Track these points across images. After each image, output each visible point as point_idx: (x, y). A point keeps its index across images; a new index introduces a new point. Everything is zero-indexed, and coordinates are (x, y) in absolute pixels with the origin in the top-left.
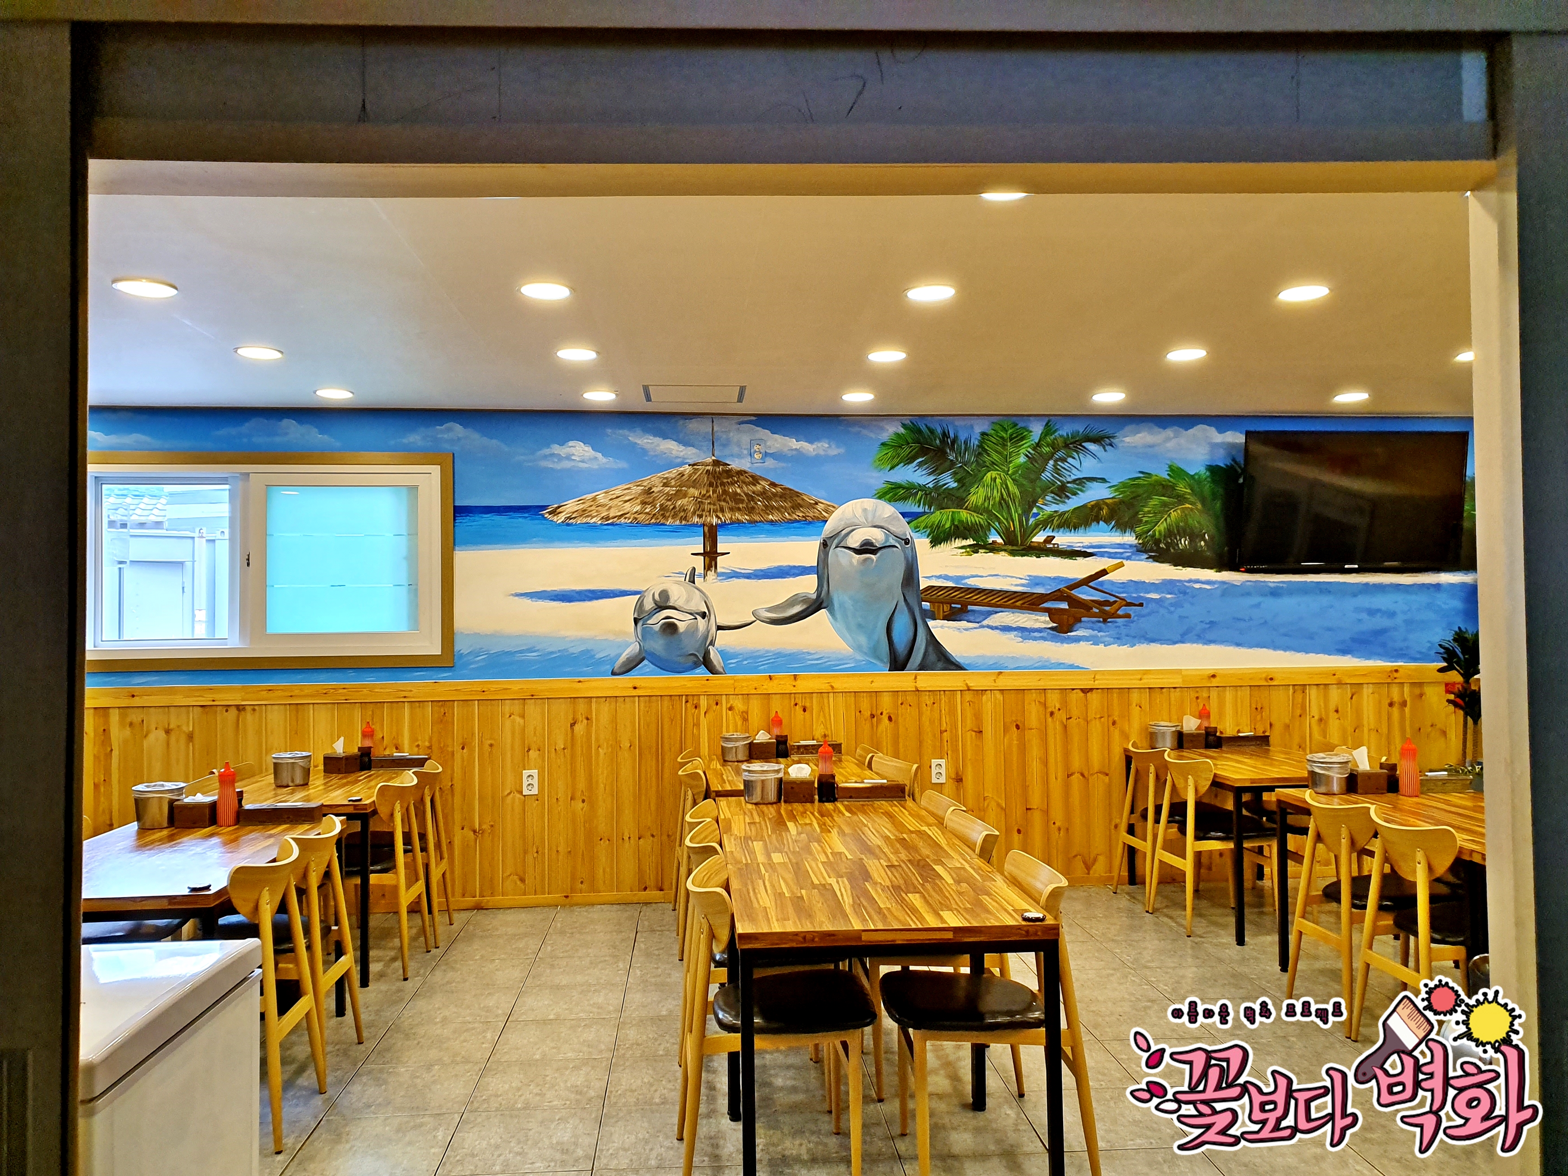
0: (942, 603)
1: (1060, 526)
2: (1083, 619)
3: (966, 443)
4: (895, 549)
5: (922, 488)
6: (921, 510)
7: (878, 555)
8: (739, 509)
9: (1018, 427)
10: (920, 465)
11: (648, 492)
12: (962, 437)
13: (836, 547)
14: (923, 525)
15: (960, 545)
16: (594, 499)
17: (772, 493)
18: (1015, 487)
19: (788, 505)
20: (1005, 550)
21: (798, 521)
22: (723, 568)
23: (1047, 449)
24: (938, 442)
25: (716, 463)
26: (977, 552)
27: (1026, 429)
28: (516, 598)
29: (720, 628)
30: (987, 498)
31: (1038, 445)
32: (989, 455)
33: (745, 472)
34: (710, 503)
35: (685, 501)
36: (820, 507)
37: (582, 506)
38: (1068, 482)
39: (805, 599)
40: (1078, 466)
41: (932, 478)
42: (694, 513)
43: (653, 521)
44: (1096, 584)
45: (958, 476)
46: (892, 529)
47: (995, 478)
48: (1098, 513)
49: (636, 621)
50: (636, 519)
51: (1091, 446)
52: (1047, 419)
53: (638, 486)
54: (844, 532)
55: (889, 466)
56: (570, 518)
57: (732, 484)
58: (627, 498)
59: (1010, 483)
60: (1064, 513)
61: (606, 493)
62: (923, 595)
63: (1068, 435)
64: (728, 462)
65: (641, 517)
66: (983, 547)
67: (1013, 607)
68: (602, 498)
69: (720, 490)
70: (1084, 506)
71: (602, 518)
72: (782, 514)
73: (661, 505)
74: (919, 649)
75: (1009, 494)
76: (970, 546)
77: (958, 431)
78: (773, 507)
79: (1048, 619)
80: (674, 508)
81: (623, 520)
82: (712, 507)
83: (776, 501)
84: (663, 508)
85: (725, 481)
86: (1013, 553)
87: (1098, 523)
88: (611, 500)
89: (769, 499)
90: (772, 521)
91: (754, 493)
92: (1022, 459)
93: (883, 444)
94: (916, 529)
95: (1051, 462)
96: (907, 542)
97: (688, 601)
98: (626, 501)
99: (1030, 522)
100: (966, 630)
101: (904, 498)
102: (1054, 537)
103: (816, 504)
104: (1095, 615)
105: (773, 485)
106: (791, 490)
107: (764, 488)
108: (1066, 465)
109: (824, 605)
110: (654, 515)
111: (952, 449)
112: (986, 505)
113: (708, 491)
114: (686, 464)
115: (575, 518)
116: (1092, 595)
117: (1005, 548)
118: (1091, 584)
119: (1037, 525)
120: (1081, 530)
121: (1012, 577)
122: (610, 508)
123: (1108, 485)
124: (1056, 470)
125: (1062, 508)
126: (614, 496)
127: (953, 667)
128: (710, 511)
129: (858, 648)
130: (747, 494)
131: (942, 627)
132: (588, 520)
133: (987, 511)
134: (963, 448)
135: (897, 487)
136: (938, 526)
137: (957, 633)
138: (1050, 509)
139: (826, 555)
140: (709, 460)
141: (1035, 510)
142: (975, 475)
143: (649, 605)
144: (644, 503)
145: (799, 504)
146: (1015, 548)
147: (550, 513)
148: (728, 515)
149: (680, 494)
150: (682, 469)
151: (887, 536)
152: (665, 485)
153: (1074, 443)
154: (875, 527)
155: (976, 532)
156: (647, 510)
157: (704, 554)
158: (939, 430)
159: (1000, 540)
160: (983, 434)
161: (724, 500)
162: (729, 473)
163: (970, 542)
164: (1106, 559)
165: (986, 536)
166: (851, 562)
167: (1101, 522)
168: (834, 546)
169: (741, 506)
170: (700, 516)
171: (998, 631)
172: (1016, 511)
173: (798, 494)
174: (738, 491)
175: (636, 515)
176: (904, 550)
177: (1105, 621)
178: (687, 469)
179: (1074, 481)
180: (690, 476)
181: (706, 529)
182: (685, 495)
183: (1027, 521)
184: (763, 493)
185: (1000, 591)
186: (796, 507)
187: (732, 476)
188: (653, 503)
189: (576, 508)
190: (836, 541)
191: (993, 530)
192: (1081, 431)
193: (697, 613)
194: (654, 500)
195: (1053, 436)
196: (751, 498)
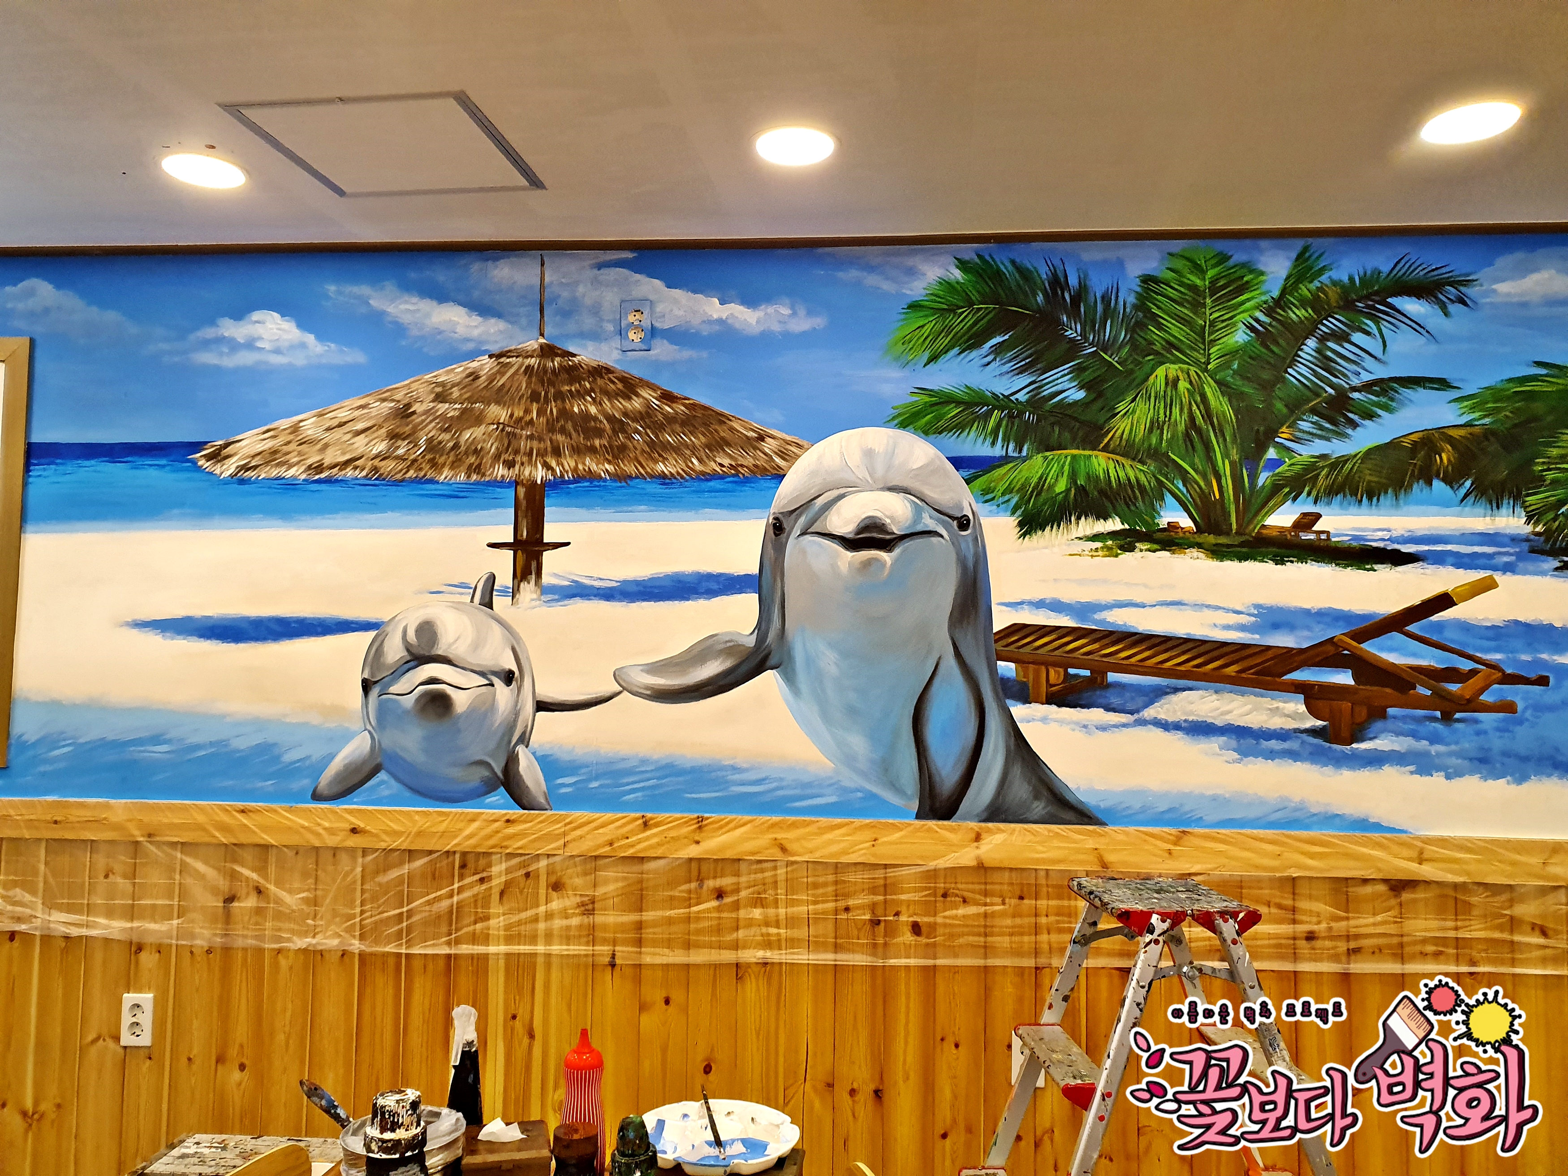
0: (1047, 664)
1: (1332, 492)
2: (1391, 711)
3: (1106, 299)
4: (935, 540)
5: (1001, 402)
6: (998, 451)
7: (897, 551)
8: (592, 450)
9: (1231, 262)
10: (998, 350)
11: (404, 413)
12: (1098, 286)
13: (804, 533)
14: (1001, 488)
15: (1089, 532)
16: (295, 429)
17: (666, 416)
18: (1224, 401)
19: (698, 440)
20: (1199, 546)
21: (721, 477)
22: (556, 575)
23: (1301, 313)
24: (1040, 298)
25: (548, 351)
26: (1131, 548)
27: (1248, 267)
28: (135, 632)
29: (542, 706)
30: (1155, 426)
31: (1280, 302)
32: (1160, 327)
33: (609, 370)
34: (531, 437)
35: (478, 432)
36: (769, 446)
37: (269, 444)
38: (1354, 389)
39: (731, 648)
40: (1378, 352)
41: (1024, 380)
42: (497, 457)
43: (411, 473)
44: (1422, 629)
45: (1088, 375)
46: (931, 494)
47: (1176, 380)
48: (1429, 462)
49: (367, 686)
50: (375, 469)
51: (1411, 306)
52: (1299, 244)
53: (384, 400)
54: (820, 502)
55: (927, 355)
56: (245, 468)
57: (580, 395)
58: (360, 426)
59: (1211, 390)
60: (1342, 461)
61: (320, 415)
62: (999, 646)
63: (1351, 279)
64: (571, 349)
65: (388, 466)
66: (1146, 537)
67: (1216, 679)
68: (311, 426)
69: (553, 408)
70: (1393, 445)
71: (310, 467)
72: (687, 460)
73: (430, 441)
74: (988, 771)
75: (1208, 415)
76: (1113, 535)
77: (1086, 275)
78: (666, 447)
79: (1302, 708)
80: (456, 446)
81: (349, 473)
82: (535, 444)
83: (674, 433)
84: (433, 447)
85: (567, 388)
86: (1218, 553)
87: (1430, 484)
88: (328, 429)
89: (658, 428)
90: (663, 476)
91: (625, 414)
92: (1240, 336)
93: (914, 306)
94: (987, 495)
95: (1312, 343)
96: (963, 523)
97: (476, 645)
98: (358, 433)
99: (1260, 482)
100: (1103, 728)
101: (959, 427)
102: (1318, 516)
103: (761, 438)
104: (1420, 702)
105: (668, 397)
106: (705, 408)
107: (648, 405)
108: (1346, 350)
109: (772, 661)
110: (415, 461)
111: (1074, 313)
112: (1154, 441)
113: (527, 411)
114: (483, 353)
115: (255, 467)
116: (1414, 655)
117: (1200, 539)
118: (1412, 628)
119: (1275, 489)
120: (1387, 500)
121: (1218, 608)
122: (326, 446)
123: (1456, 394)
124: (1325, 361)
125: (1337, 448)
126: (335, 422)
127: (1069, 815)
128: (530, 454)
129: (848, 760)
130: (611, 419)
131: (1044, 720)
132: (281, 472)
133: (1156, 455)
134: (1100, 308)
135: (944, 399)
136: (1039, 487)
137: (1079, 735)
138: (1307, 451)
139: (780, 549)
140: (533, 344)
141: (1271, 453)
142: (1132, 372)
143: (394, 652)
144: (393, 436)
145: (723, 438)
146: (1223, 540)
147: (208, 457)
148: (569, 462)
149: (469, 418)
150: (474, 365)
151: (918, 512)
152: (440, 398)
153: (1368, 297)
154: (891, 489)
155: (1130, 502)
156: (400, 452)
157: (515, 545)
158: (1044, 272)
159: (1186, 522)
160: (1147, 280)
161: (563, 431)
162: (573, 373)
163: (1115, 524)
164: (1451, 568)
165: (1154, 512)
166: (834, 567)
167: (1437, 484)
168: (797, 531)
169: (597, 442)
170: (510, 465)
171: (1180, 734)
172: (1226, 455)
173: (721, 418)
174: (593, 410)
175: (376, 462)
176: (955, 541)
177: (1447, 718)
178: (485, 365)
179: (1367, 387)
180: (491, 379)
181: (522, 491)
182: (479, 420)
183: (1253, 477)
184: (646, 416)
185: (1186, 640)
186: (718, 445)
187: (579, 380)
188: (411, 437)
189: (260, 447)
190: (802, 520)
191: (1169, 498)
192: (1385, 269)
193: (495, 673)
194: (414, 431)
195: (1317, 283)
196: (618, 426)
